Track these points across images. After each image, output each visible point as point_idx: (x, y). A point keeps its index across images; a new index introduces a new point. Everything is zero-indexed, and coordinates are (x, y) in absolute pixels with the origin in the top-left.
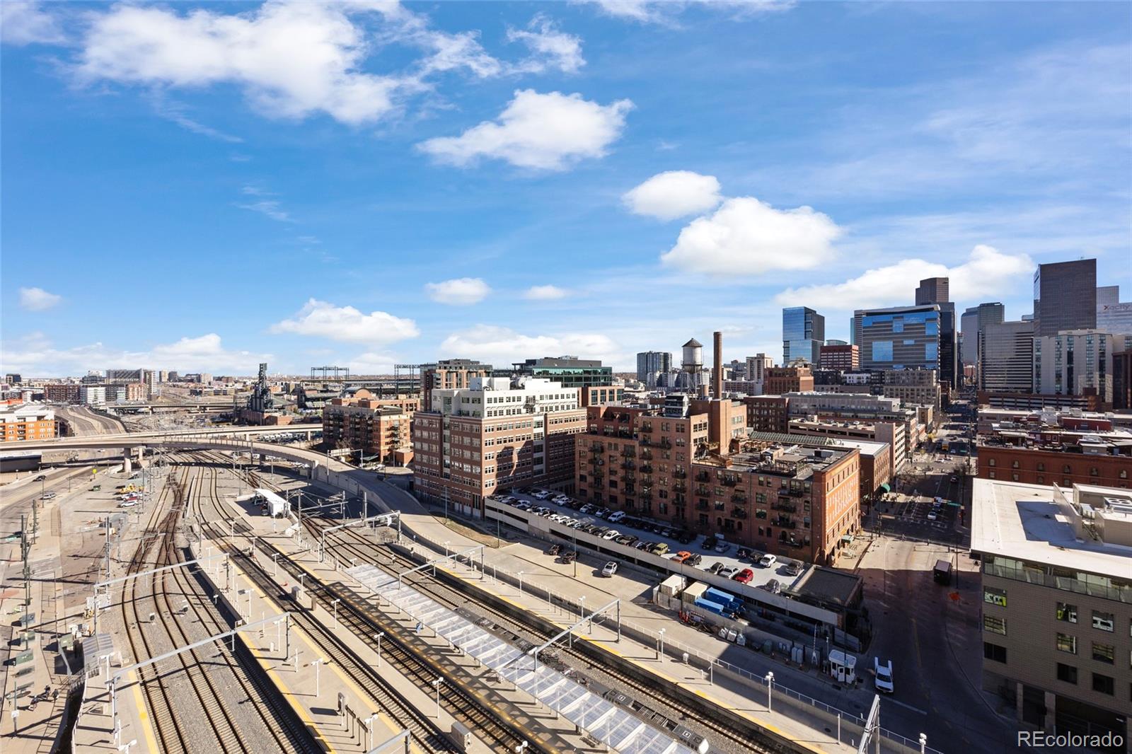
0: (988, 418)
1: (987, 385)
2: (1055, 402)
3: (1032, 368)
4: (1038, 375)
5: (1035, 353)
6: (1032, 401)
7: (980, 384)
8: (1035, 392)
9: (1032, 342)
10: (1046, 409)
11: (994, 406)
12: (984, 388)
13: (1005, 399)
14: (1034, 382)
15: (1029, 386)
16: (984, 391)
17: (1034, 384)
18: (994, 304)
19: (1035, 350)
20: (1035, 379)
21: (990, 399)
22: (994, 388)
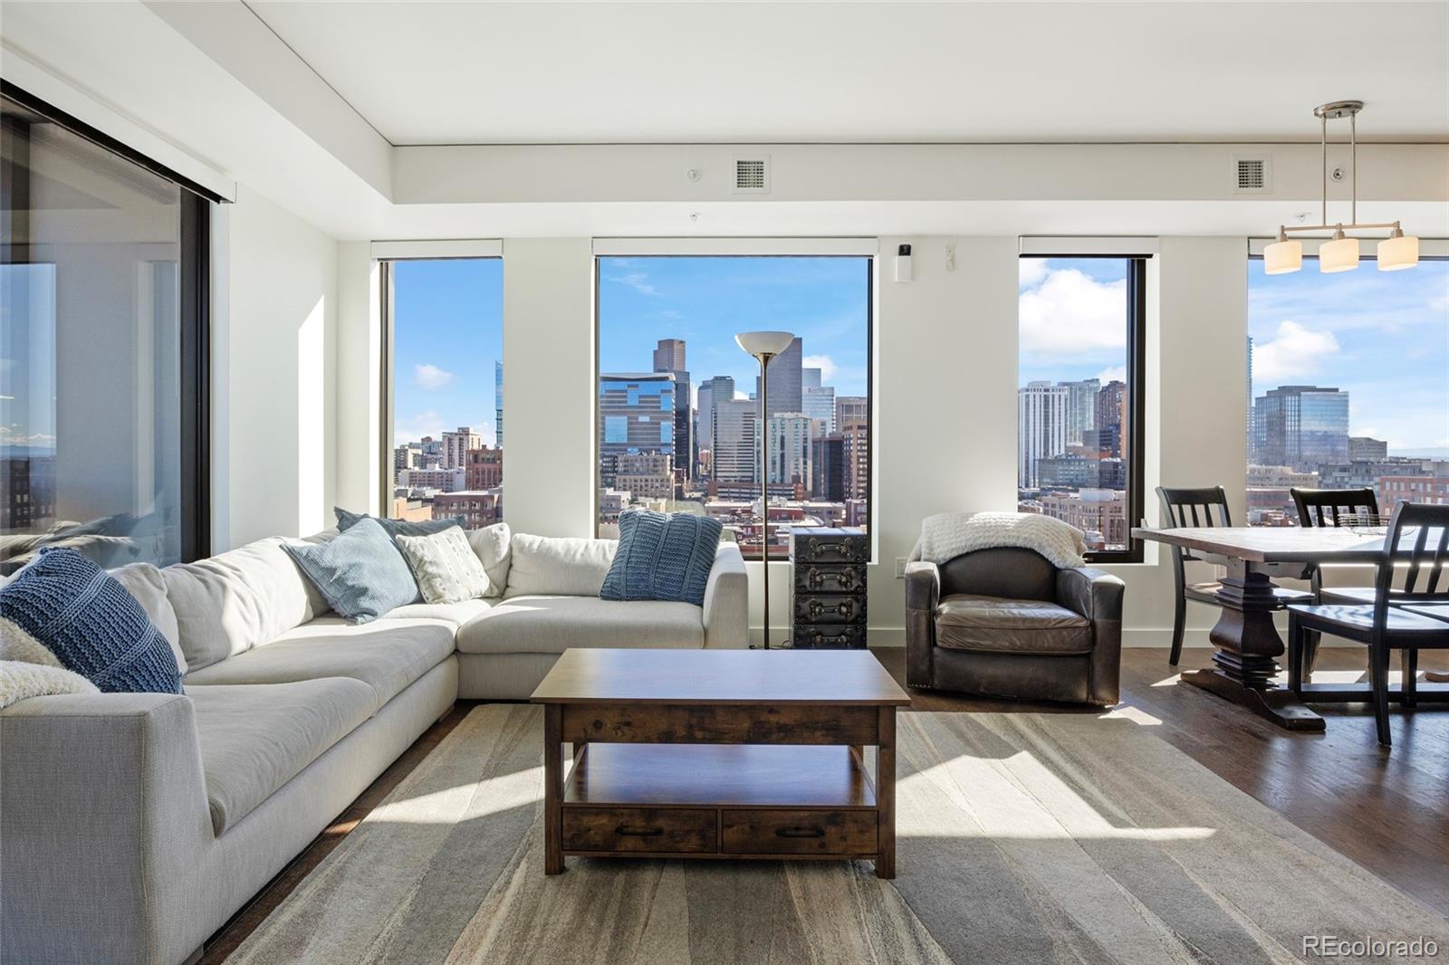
1: (719, 474)
3: (754, 453)
4: (759, 461)
5: (756, 437)
6: (750, 491)
7: (713, 472)
8: (755, 482)
9: (754, 425)
10: (759, 500)
11: (723, 498)
12: (715, 477)
13: (731, 490)
14: (756, 470)
15: (751, 474)
16: (715, 480)
17: (756, 474)
18: (724, 378)
19: (756, 433)
20: (756, 467)
21: (720, 490)
22: (724, 477)
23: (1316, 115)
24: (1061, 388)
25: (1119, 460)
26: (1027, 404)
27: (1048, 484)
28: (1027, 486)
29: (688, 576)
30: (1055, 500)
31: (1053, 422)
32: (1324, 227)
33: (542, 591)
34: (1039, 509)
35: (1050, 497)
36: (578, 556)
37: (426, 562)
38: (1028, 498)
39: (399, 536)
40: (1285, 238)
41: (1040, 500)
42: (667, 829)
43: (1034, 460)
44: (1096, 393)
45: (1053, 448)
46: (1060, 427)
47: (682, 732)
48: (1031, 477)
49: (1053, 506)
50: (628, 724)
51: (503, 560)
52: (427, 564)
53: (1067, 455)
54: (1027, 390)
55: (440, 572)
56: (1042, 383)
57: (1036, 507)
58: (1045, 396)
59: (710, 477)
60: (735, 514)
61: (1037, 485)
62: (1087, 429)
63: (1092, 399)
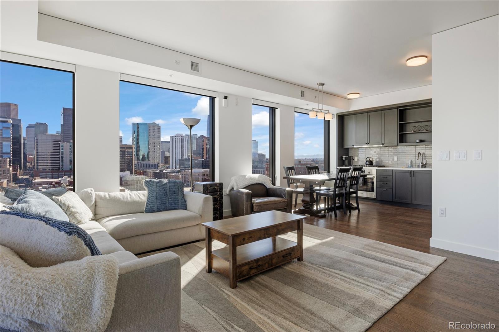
0: (38, 184)
1: (39, 167)
2: (69, 174)
3: (60, 157)
4: (62, 161)
5: (61, 151)
6: (60, 174)
7: (36, 166)
8: (61, 170)
9: (60, 145)
10: (65, 177)
11: (42, 178)
12: (37, 168)
13: (47, 174)
14: (61, 165)
15: (59, 167)
16: (38, 170)
17: (61, 166)
18: (42, 124)
19: (61, 149)
20: (61, 163)
21: (40, 174)
22: (42, 168)
23: (317, 85)
24: (186, 136)
25: (203, 160)
26: (176, 141)
27: (182, 167)
28: (176, 168)
29: (180, 201)
30: (185, 173)
31: (184, 148)
32: (319, 109)
33: (117, 214)
34: (180, 176)
35: (183, 172)
36: (129, 199)
37: (70, 207)
38: (176, 172)
39: (54, 197)
40: (313, 111)
41: (180, 173)
42: (261, 264)
43: (178, 160)
44: (196, 139)
45: (184, 155)
46: (186, 149)
47: (263, 236)
48: (177, 165)
49: (185, 175)
50: (251, 237)
51: (94, 203)
52: (71, 208)
53: (188, 158)
54: (176, 136)
55: (78, 211)
56: (180, 134)
57: (179, 175)
58: (181, 139)
59: (34, 168)
60: (52, 185)
61: (179, 168)
62: (194, 150)
63: (195, 140)
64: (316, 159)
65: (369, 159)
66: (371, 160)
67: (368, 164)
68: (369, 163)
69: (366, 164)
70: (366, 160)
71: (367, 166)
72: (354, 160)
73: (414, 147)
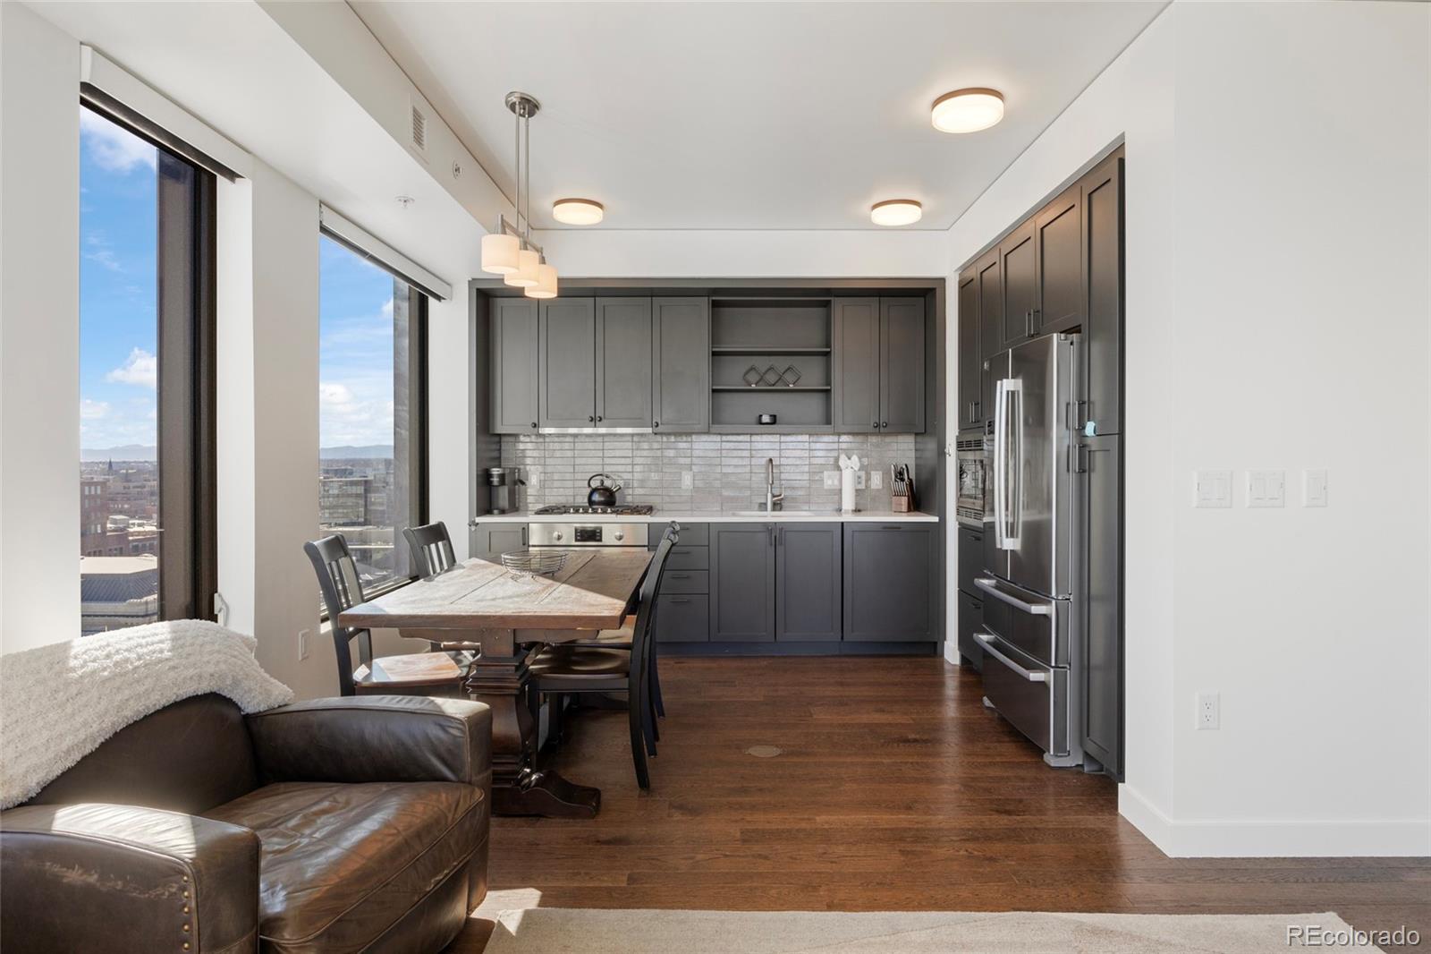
64: (124, 462)
65: (602, 482)
66: (608, 483)
67: (599, 503)
68: (602, 499)
69: (591, 502)
70: (589, 486)
71: (595, 512)
72: (523, 483)
73: (747, 438)
